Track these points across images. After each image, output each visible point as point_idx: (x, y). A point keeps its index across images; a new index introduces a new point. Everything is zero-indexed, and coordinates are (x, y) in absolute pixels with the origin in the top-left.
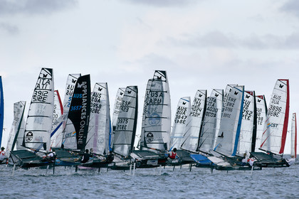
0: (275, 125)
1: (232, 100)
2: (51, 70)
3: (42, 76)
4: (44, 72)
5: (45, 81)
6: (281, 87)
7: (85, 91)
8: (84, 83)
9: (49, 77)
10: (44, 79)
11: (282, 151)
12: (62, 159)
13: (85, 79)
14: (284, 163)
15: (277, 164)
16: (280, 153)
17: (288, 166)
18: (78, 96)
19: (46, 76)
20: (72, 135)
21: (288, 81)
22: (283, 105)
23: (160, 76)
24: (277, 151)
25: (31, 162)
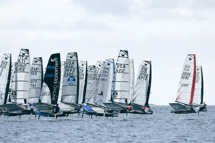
0: (186, 85)
2: (27, 50)
3: (21, 54)
4: (23, 52)
5: (24, 58)
6: (190, 59)
9: (26, 54)
10: (23, 56)
11: (191, 102)
12: (41, 111)
13: (57, 56)
17: (195, 112)
18: (51, 67)
19: (24, 54)
20: (47, 94)
21: (195, 55)
22: (191, 71)
23: (123, 54)
24: (188, 102)
25: (15, 112)
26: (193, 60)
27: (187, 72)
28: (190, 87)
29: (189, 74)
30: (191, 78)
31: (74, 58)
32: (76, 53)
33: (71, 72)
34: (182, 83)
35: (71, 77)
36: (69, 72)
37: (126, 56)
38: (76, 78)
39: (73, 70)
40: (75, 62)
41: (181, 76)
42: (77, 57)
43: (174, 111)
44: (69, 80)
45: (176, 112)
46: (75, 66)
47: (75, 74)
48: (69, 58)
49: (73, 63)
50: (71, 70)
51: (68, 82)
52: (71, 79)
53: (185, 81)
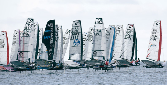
0: (154, 45)
1: (109, 32)
2: (33, 20)
3: (28, 23)
4: (29, 21)
5: (30, 25)
6: (157, 25)
7: (52, 29)
8: (51, 24)
11: (159, 59)
12: (41, 66)
13: (52, 22)
14: (160, 66)
15: (157, 66)
16: (158, 60)
17: (163, 67)
18: (48, 31)
19: (30, 23)
21: (160, 21)
22: (158, 34)
23: (99, 21)
24: (156, 59)
25: (20, 68)
26: (159, 25)
27: (155, 35)
28: (158, 47)
29: (156, 37)
30: (158, 40)
31: (78, 25)
32: (80, 21)
33: (77, 36)
34: (151, 43)
35: (77, 40)
36: (75, 36)
37: (101, 22)
38: (80, 41)
39: (77, 34)
40: (80, 28)
41: (150, 38)
42: (81, 24)
43: (146, 66)
44: (74, 42)
45: (147, 67)
46: (79, 31)
47: (80, 37)
48: (74, 25)
49: (78, 29)
50: (76, 34)
51: (74, 44)
52: (76, 41)
53: (153, 42)
